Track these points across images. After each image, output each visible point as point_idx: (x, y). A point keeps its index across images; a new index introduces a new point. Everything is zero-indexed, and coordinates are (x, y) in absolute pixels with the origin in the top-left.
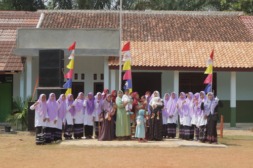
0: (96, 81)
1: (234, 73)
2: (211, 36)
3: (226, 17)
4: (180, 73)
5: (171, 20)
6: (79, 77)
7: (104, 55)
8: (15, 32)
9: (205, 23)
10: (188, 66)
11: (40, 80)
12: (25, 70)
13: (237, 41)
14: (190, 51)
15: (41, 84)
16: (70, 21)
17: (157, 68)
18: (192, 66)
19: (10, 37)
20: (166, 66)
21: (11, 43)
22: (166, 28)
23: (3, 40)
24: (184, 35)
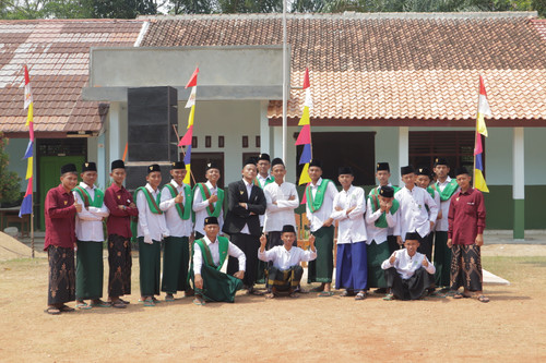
0: (246, 151)
1: (520, 131)
2: (473, 58)
3: (502, 22)
4: (410, 133)
5: (395, 29)
7: (259, 98)
8: (85, 58)
9: (460, 35)
10: (427, 118)
11: (130, 148)
12: (106, 130)
13: (525, 67)
14: (430, 89)
15: (132, 157)
17: (364, 122)
18: (434, 118)
19: (82, 66)
20: (383, 118)
21: (82, 79)
22: (383, 44)
23: (66, 73)
24: (420, 57)
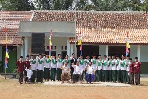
0: (63, 50)
1: (139, 47)
2: (127, 25)
3: (136, 14)
4: (109, 46)
5: (105, 16)
6: (54, 48)
7: (67, 36)
8: (19, 23)
9: (124, 18)
10: (113, 42)
11: (32, 50)
12: (24, 44)
13: (141, 28)
14: (115, 34)
15: (33, 52)
16: (49, 17)
17: (96, 43)
18: (115, 42)
19: (16, 25)
20: (101, 42)
21: (16, 29)
22: (102, 21)
23: (12, 27)
24: (112, 25)
